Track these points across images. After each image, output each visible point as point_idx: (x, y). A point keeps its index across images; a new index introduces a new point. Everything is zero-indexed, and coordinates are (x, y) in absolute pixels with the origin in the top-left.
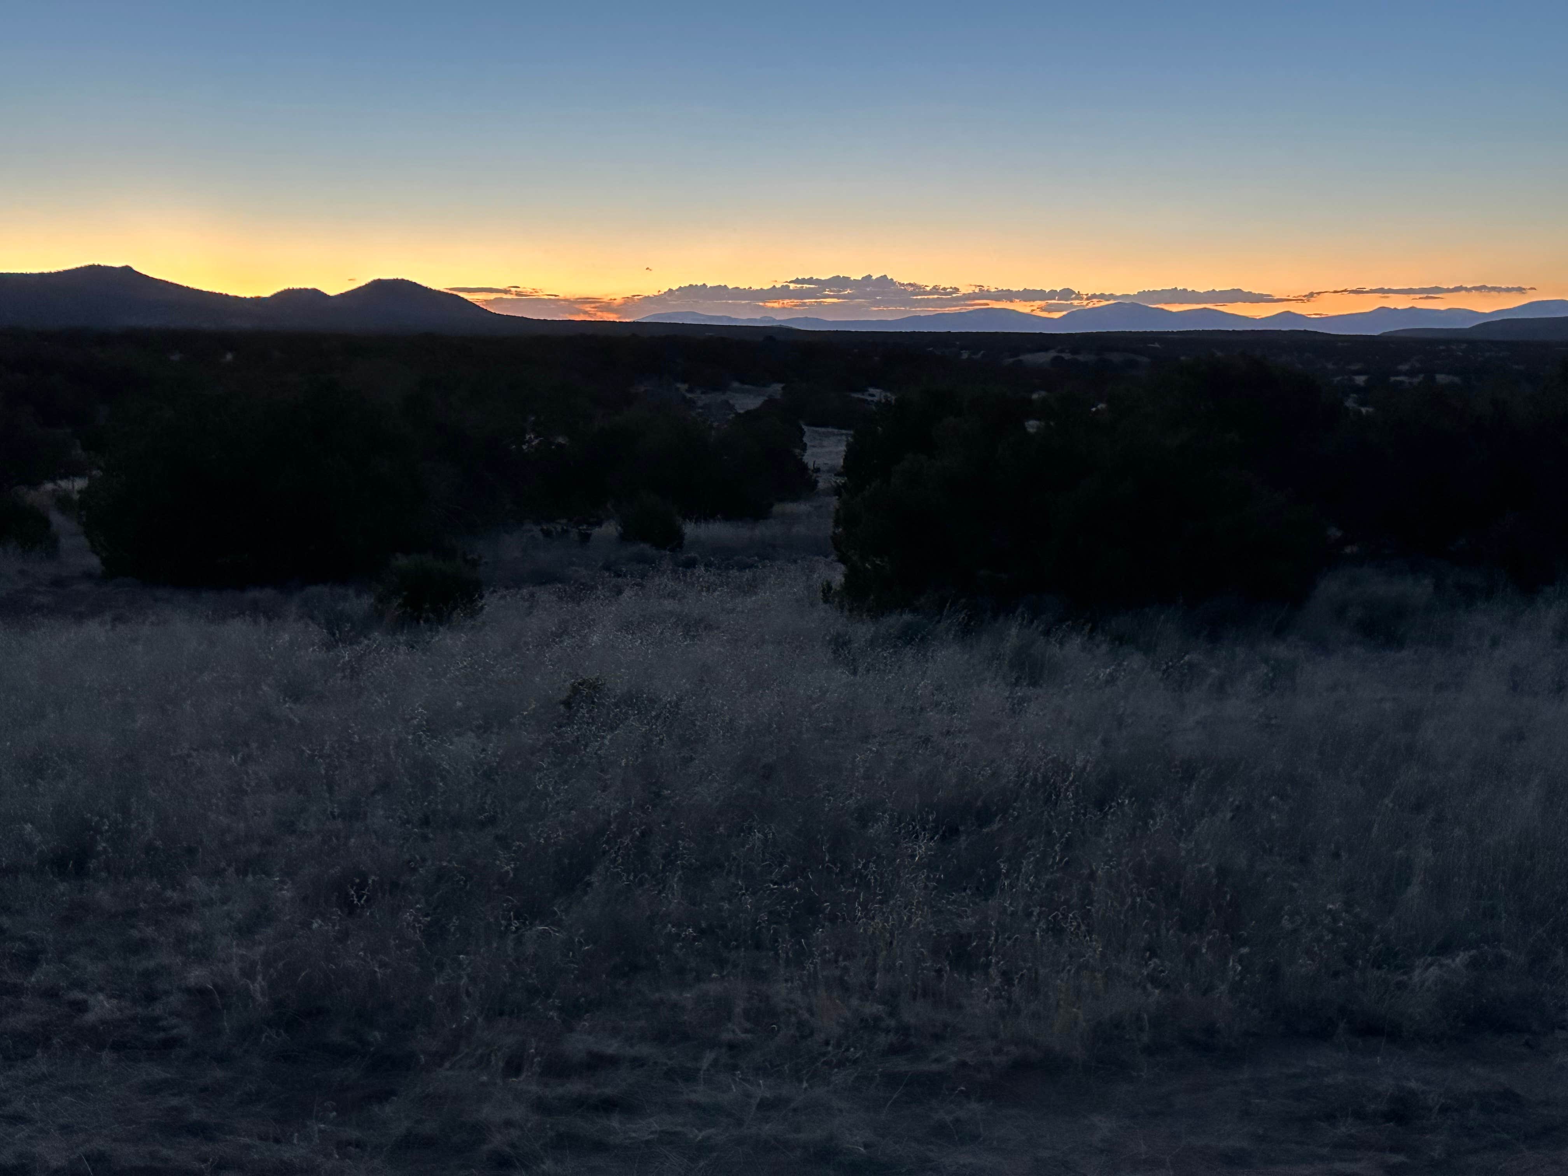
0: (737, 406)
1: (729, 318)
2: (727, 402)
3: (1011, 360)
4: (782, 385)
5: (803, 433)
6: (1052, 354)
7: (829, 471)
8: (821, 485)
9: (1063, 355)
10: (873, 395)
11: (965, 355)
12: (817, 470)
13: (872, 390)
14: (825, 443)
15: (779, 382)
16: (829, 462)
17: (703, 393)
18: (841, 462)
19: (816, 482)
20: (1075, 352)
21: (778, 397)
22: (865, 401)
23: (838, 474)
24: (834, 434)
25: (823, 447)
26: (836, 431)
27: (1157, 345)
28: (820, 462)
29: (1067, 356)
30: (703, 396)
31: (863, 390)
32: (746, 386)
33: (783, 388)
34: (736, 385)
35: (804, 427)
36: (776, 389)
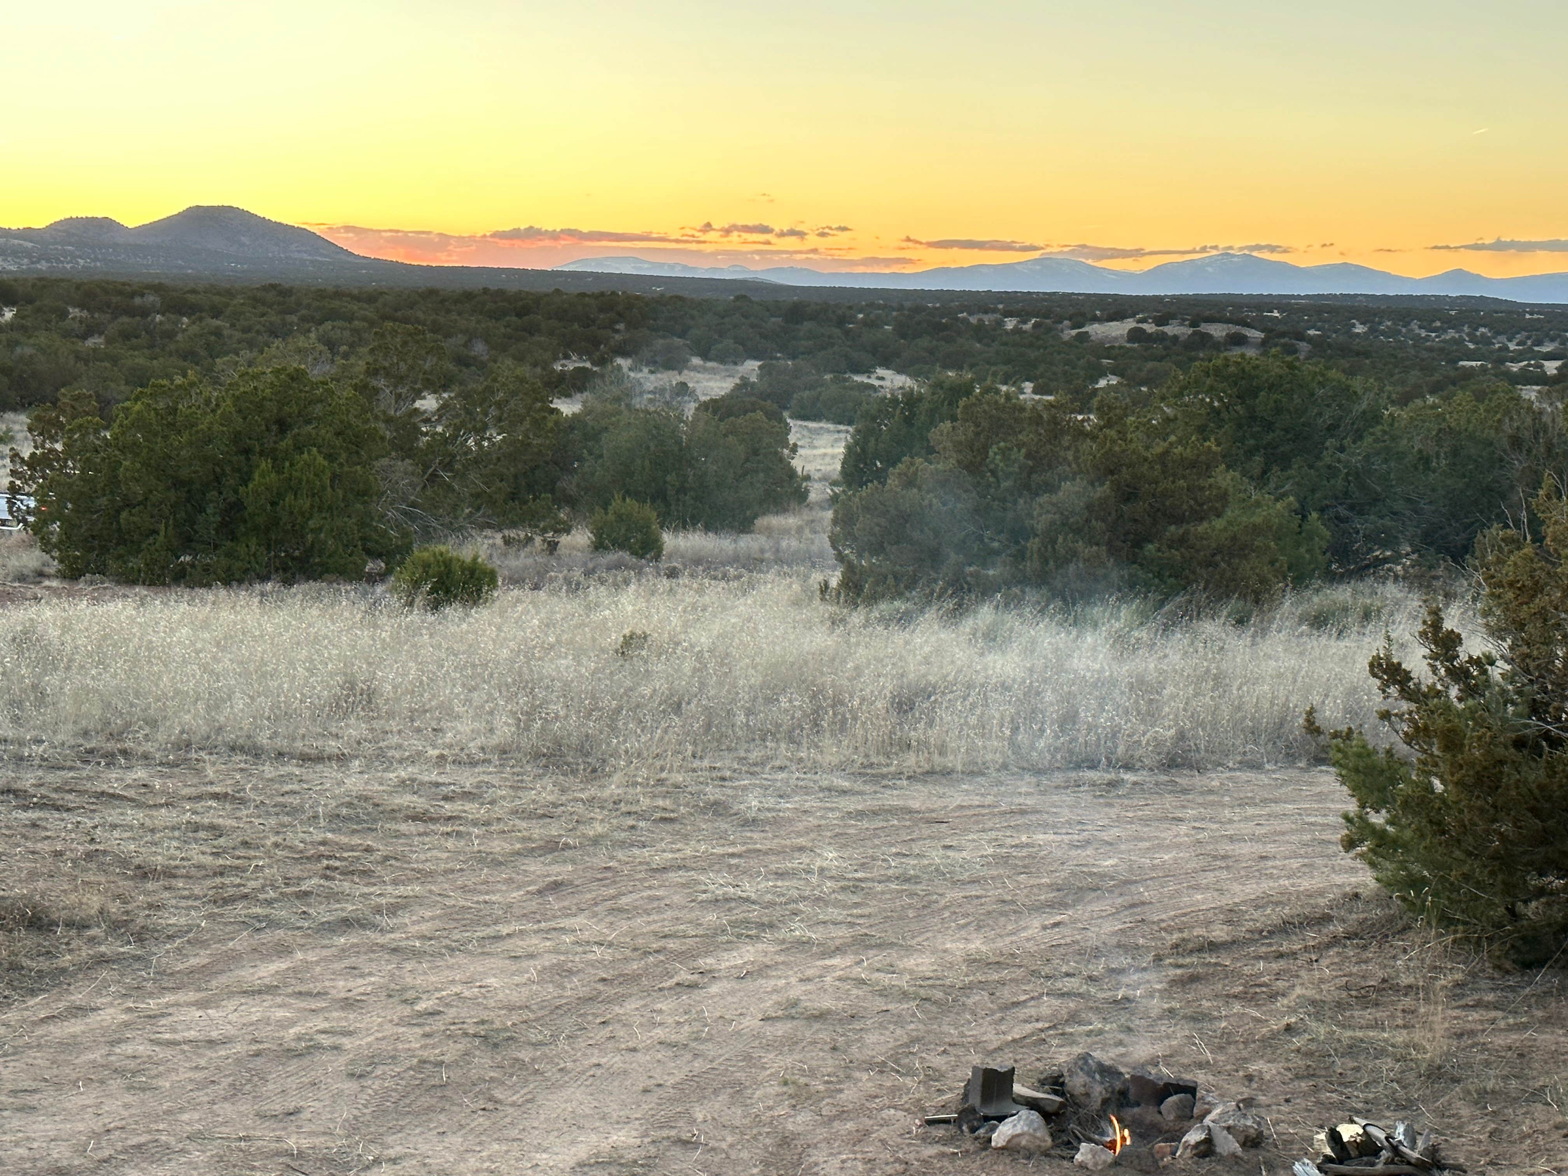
0: (699, 392)
1: (685, 268)
2: (684, 385)
3: (1074, 332)
4: (759, 363)
5: (788, 430)
6: (1130, 324)
7: (821, 480)
8: (813, 496)
9: (1145, 326)
10: (882, 379)
11: (1010, 324)
12: (808, 478)
13: (880, 372)
14: (816, 443)
15: (756, 358)
16: (822, 468)
17: (652, 372)
18: (839, 467)
19: (807, 492)
20: (1161, 321)
21: (754, 379)
22: (872, 387)
23: (834, 483)
24: (829, 431)
25: (815, 447)
26: (831, 426)
27: (1276, 314)
28: (810, 468)
29: (1149, 328)
30: (652, 377)
31: (868, 371)
32: (710, 364)
33: (760, 367)
34: (696, 361)
35: (789, 421)
36: (751, 367)
